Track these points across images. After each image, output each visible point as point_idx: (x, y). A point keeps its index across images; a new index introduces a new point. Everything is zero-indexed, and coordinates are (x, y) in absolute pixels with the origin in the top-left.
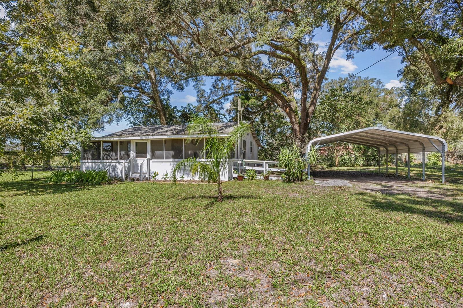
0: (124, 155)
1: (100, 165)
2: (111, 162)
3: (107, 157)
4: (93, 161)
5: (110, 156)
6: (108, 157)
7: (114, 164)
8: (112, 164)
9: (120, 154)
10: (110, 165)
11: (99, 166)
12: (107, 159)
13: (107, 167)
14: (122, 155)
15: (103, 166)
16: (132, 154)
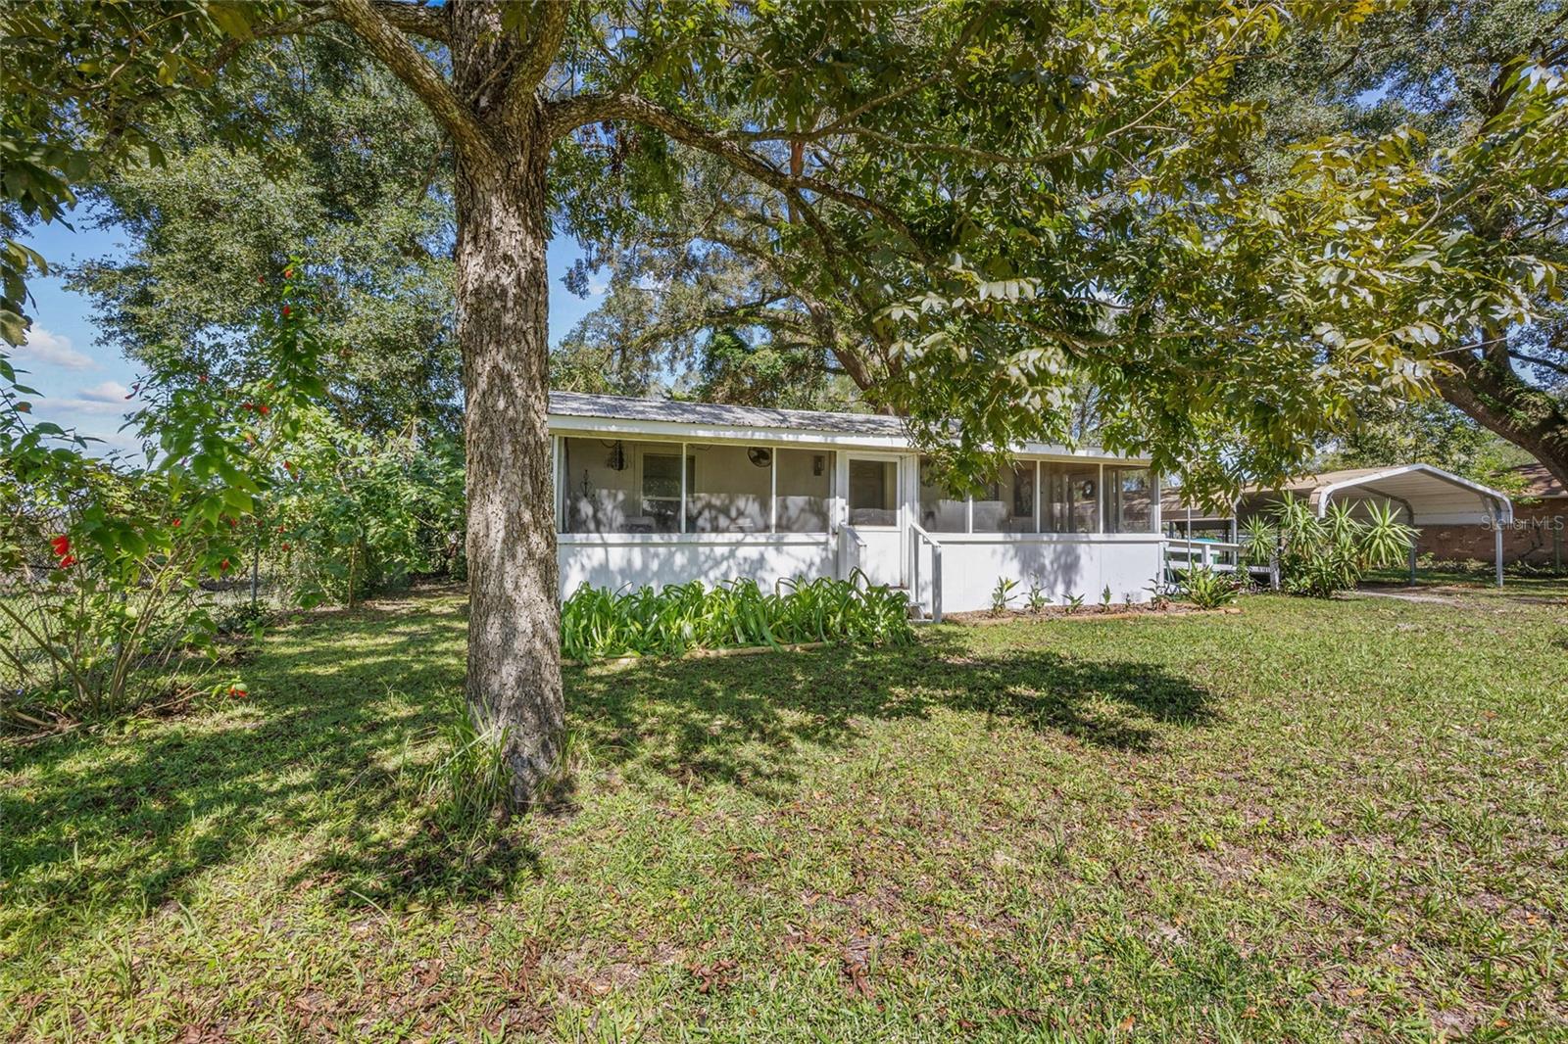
0: (803, 510)
1: (671, 555)
2: (739, 544)
3: (714, 520)
4: (638, 538)
5: (733, 513)
6: (723, 522)
7: (753, 553)
8: (742, 552)
9: (784, 507)
10: (732, 554)
11: (668, 561)
12: (716, 529)
13: (717, 563)
14: (793, 512)
15: (693, 560)
16: (839, 509)
